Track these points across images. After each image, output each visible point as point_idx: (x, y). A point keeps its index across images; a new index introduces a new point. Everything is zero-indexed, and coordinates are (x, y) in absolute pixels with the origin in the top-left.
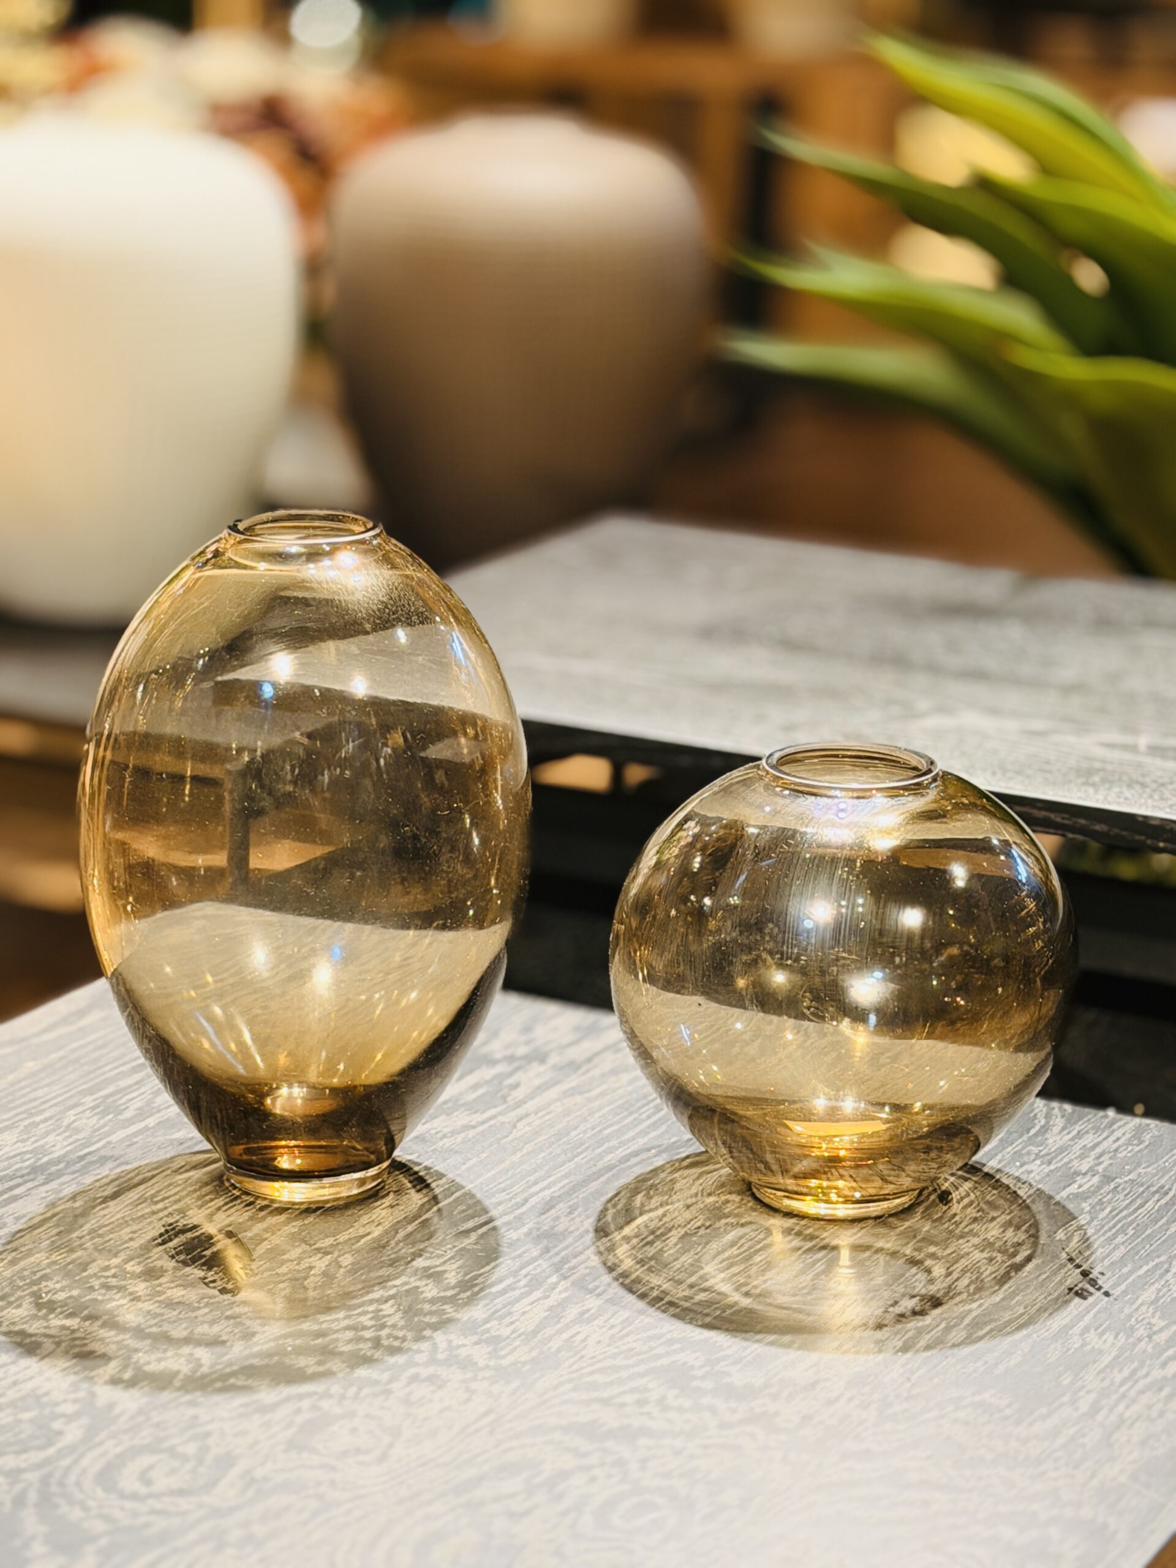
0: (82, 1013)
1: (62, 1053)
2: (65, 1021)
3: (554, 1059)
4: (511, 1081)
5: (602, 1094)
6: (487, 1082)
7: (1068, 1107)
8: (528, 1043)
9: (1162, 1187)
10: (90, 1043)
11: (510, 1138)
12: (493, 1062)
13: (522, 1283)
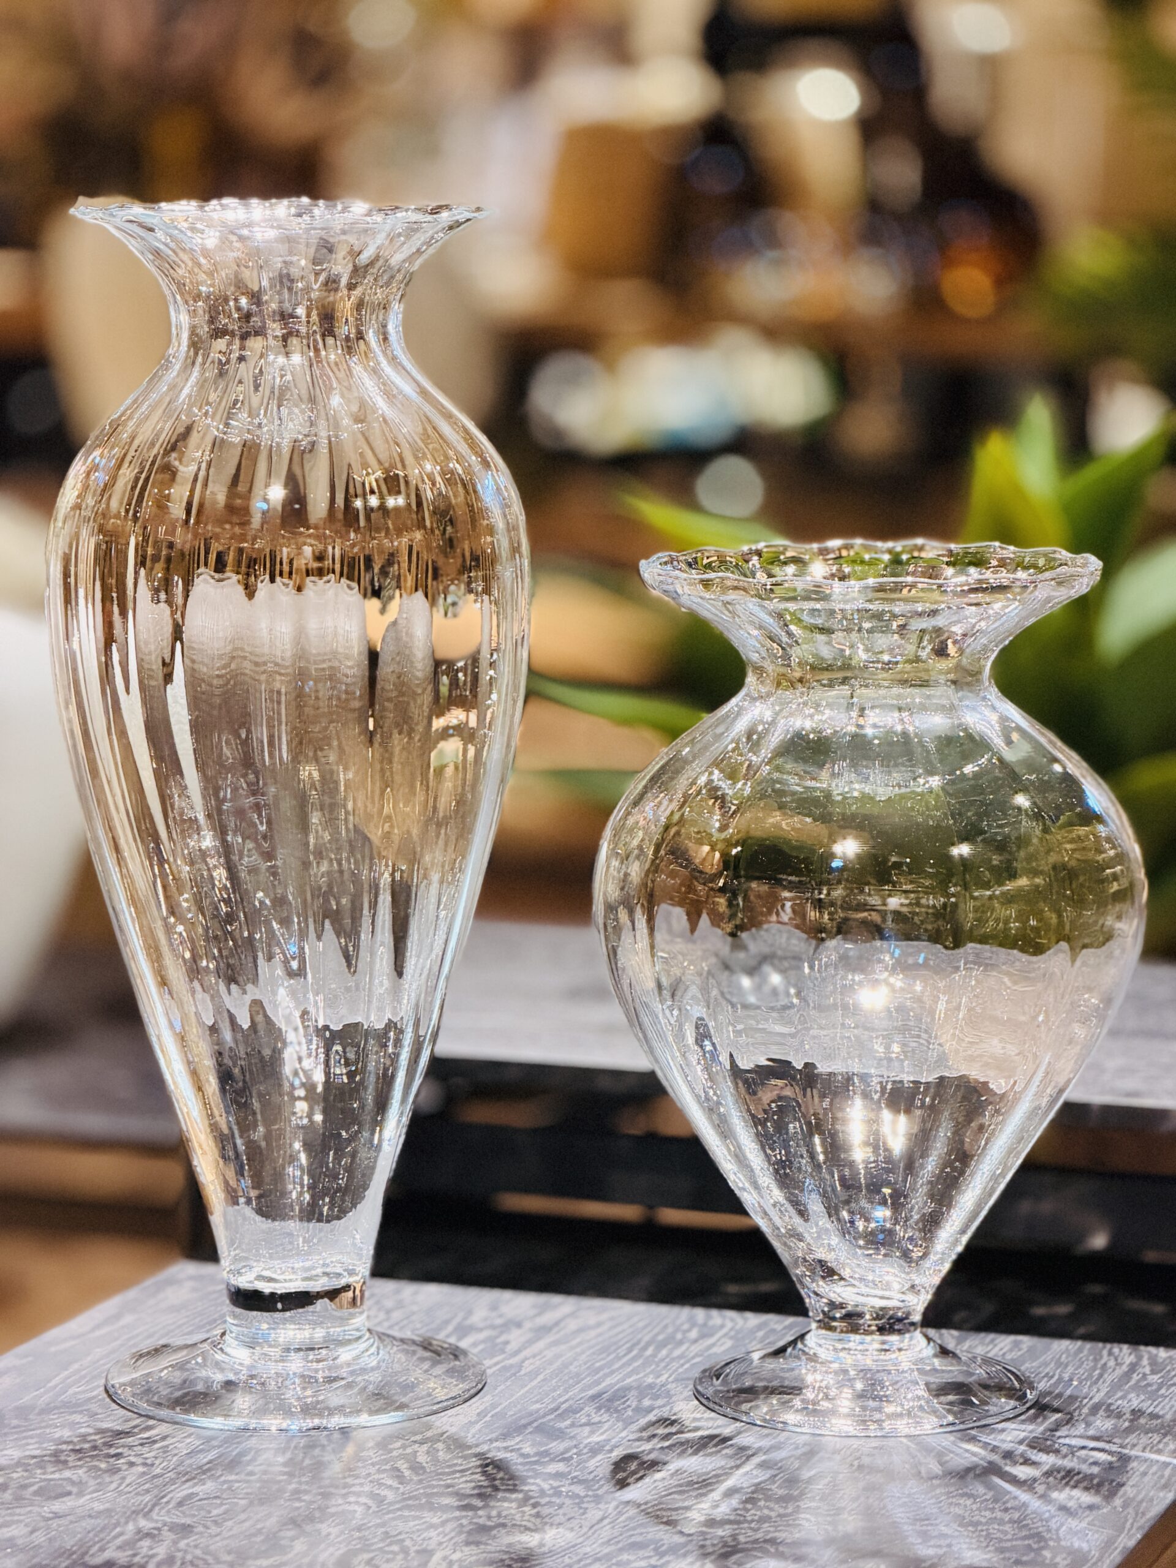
0: (118, 1316)
1: (119, 1342)
2: (106, 1322)
3: (528, 1325)
4: (499, 1340)
5: (580, 1344)
6: (483, 1341)
7: (955, 1333)
8: (501, 1316)
9: (1047, 1374)
10: (137, 1335)
11: (522, 1372)
12: (481, 1330)
13: (585, 1451)
